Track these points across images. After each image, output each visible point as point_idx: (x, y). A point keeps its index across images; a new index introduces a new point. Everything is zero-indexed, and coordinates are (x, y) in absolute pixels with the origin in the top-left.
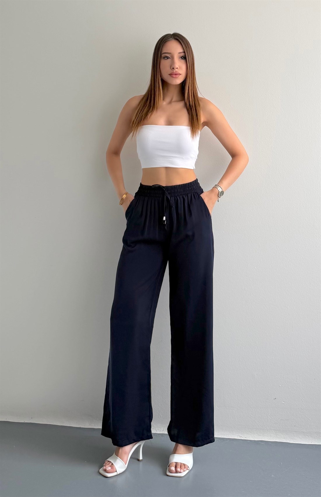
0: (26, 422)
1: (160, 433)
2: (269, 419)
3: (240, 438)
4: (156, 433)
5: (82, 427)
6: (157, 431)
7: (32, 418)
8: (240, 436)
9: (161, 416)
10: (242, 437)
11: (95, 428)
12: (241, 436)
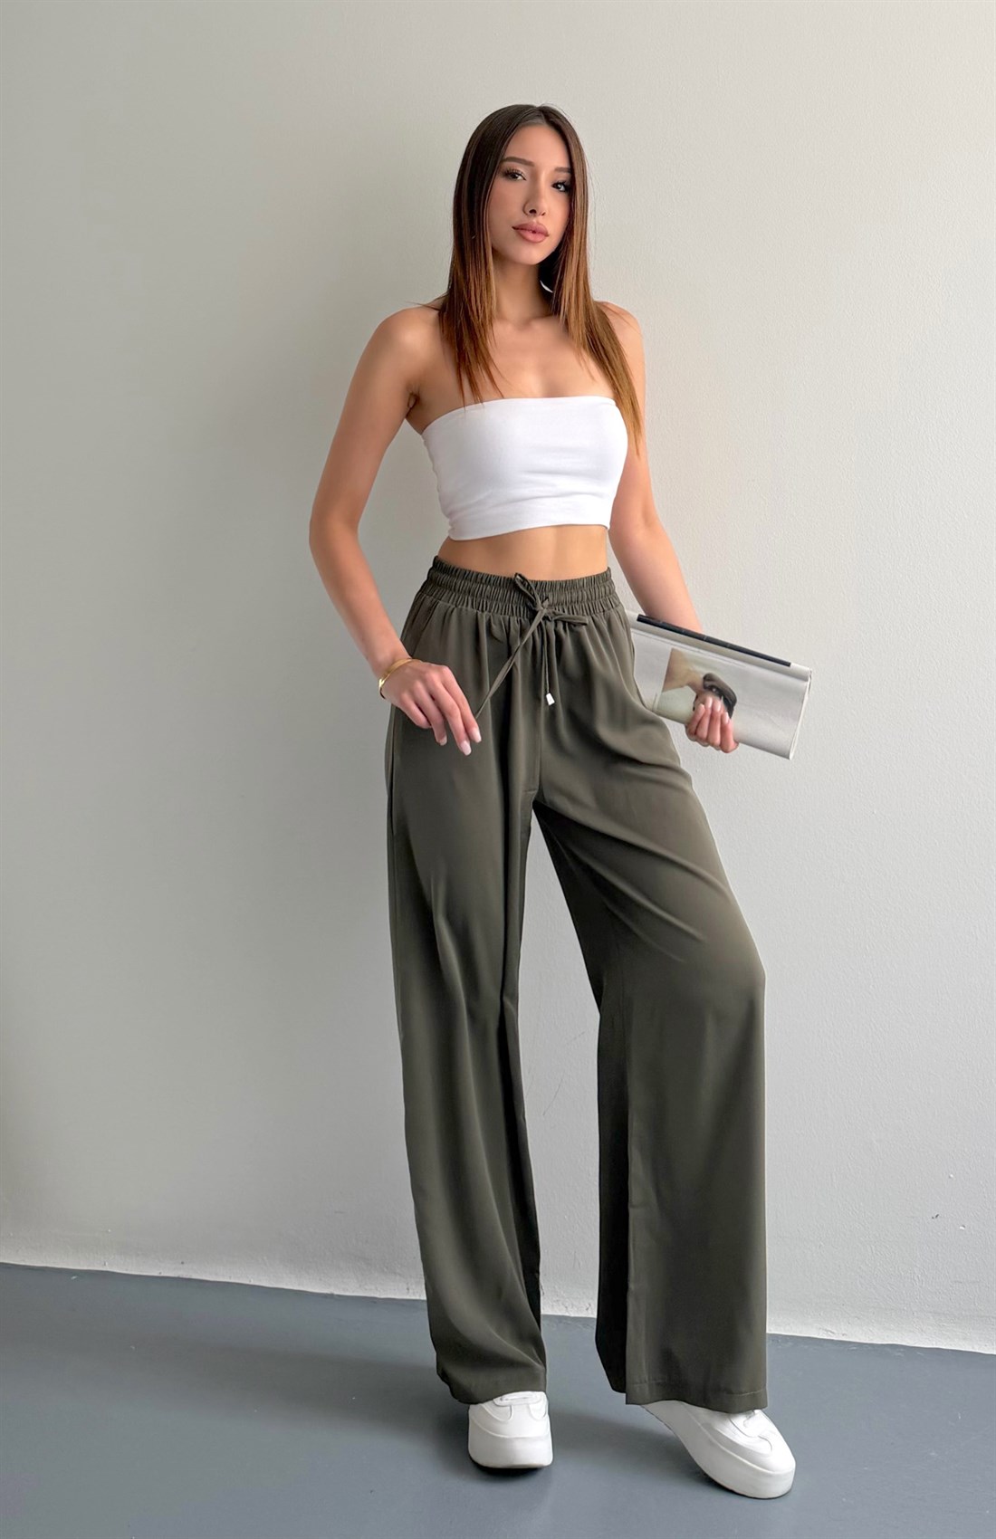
0: (163, 1275)
1: (577, 1315)
2: (916, 1278)
3: (825, 1337)
4: (567, 1314)
5: (336, 1292)
6: (569, 1309)
7: (182, 1263)
8: (826, 1330)
9: (581, 1264)
10: (833, 1333)
11: (377, 1295)
12: (828, 1329)
